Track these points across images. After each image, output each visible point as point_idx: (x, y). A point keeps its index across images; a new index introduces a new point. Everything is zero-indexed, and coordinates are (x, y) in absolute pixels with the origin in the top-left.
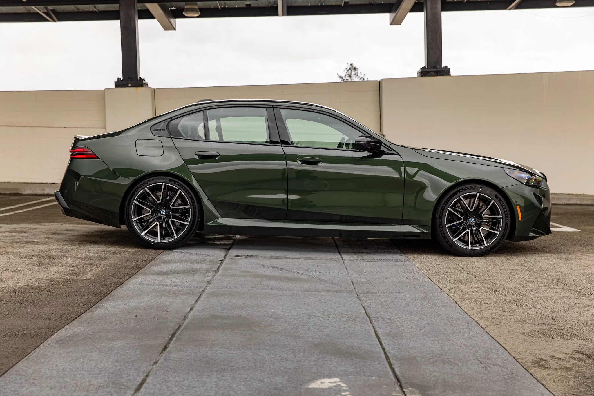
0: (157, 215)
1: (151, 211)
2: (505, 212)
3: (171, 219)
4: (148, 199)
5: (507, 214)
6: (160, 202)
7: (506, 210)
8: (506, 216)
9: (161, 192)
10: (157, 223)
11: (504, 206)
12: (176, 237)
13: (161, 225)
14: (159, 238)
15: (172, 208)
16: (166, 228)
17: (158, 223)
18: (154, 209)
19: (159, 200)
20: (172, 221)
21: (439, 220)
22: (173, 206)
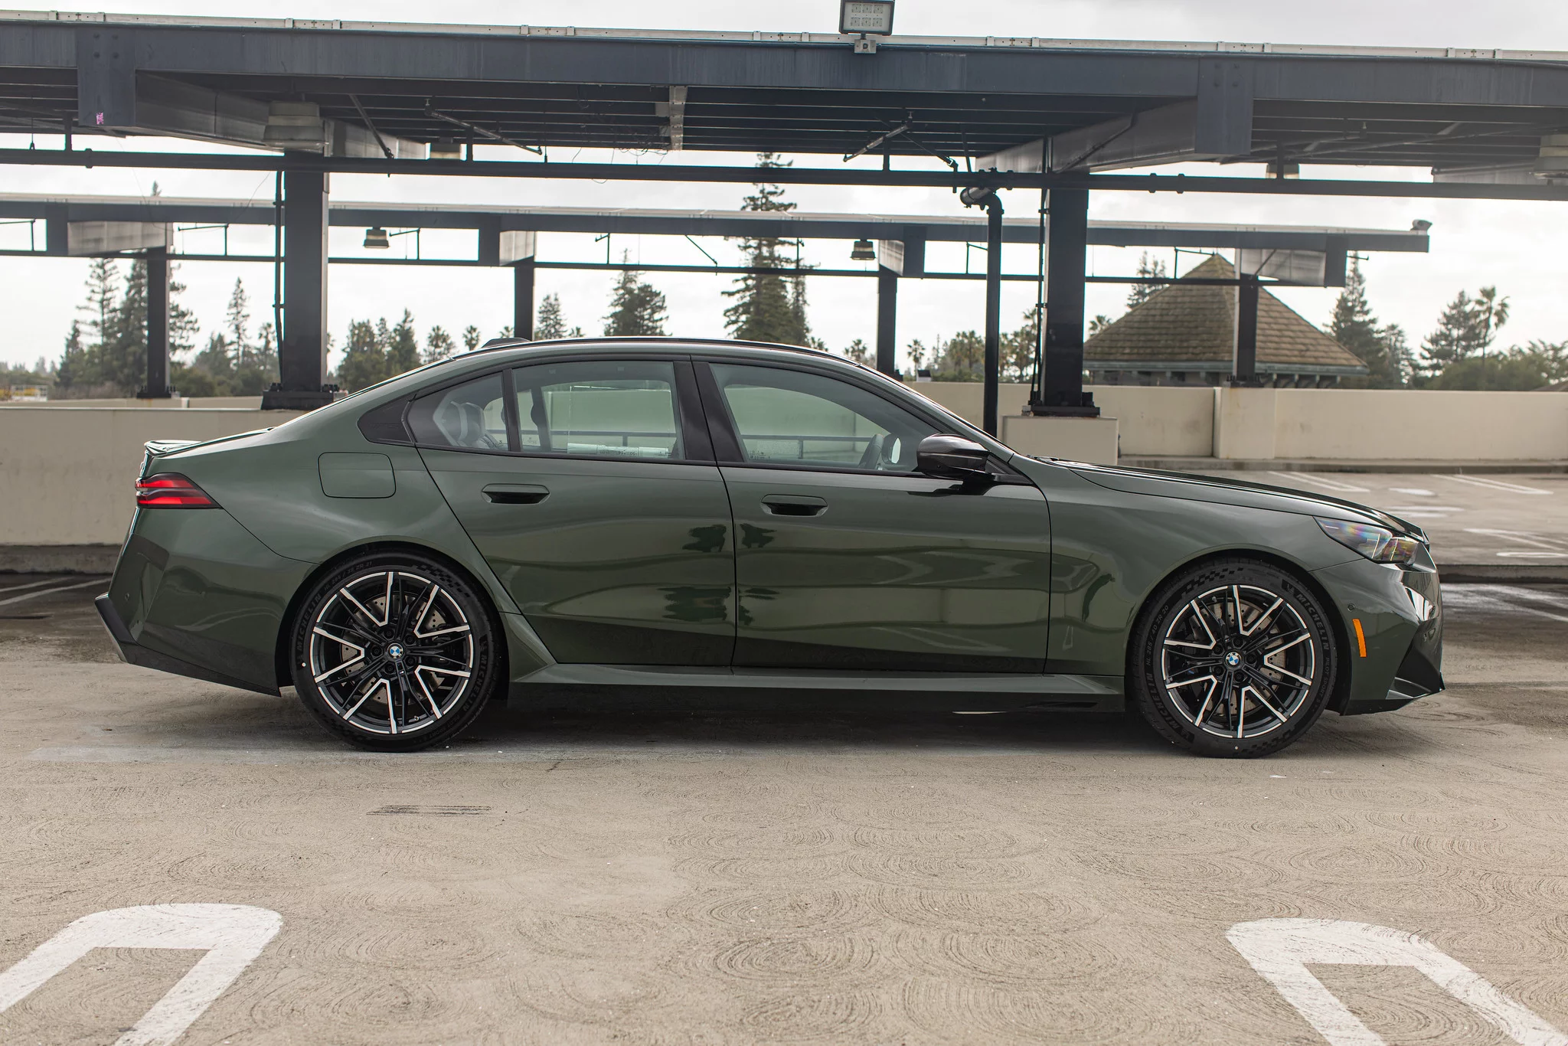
0: (381, 661)
1: (362, 650)
2: (1315, 622)
3: (420, 667)
4: (352, 618)
5: (1323, 628)
6: (385, 623)
7: (1319, 616)
8: (1322, 631)
9: (386, 595)
10: (382, 680)
11: (1311, 606)
12: (439, 716)
13: (395, 687)
14: (393, 723)
15: (419, 636)
16: (408, 695)
17: (387, 682)
18: (372, 643)
19: (382, 619)
20: (422, 672)
21: (1146, 676)
22: (422, 630)
